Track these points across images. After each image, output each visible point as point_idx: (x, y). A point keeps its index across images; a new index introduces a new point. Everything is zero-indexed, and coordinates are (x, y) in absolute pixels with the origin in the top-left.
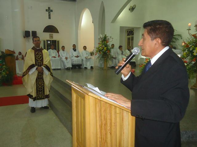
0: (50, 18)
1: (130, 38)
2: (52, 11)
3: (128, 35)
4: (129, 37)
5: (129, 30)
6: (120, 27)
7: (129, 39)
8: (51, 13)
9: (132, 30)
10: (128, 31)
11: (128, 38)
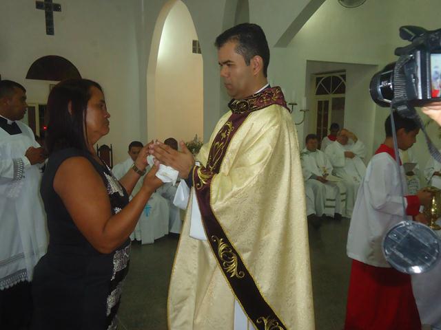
0: (50, 31)
1: (327, 102)
2: (57, 8)
3: (320, 91)
4: (323, 98)
5: (325, 76)
6: (308, 61)
7: (322, 107)
8: (55, 14)
9: (337, 75)
10: (318, 80)
11: (320, 103)
